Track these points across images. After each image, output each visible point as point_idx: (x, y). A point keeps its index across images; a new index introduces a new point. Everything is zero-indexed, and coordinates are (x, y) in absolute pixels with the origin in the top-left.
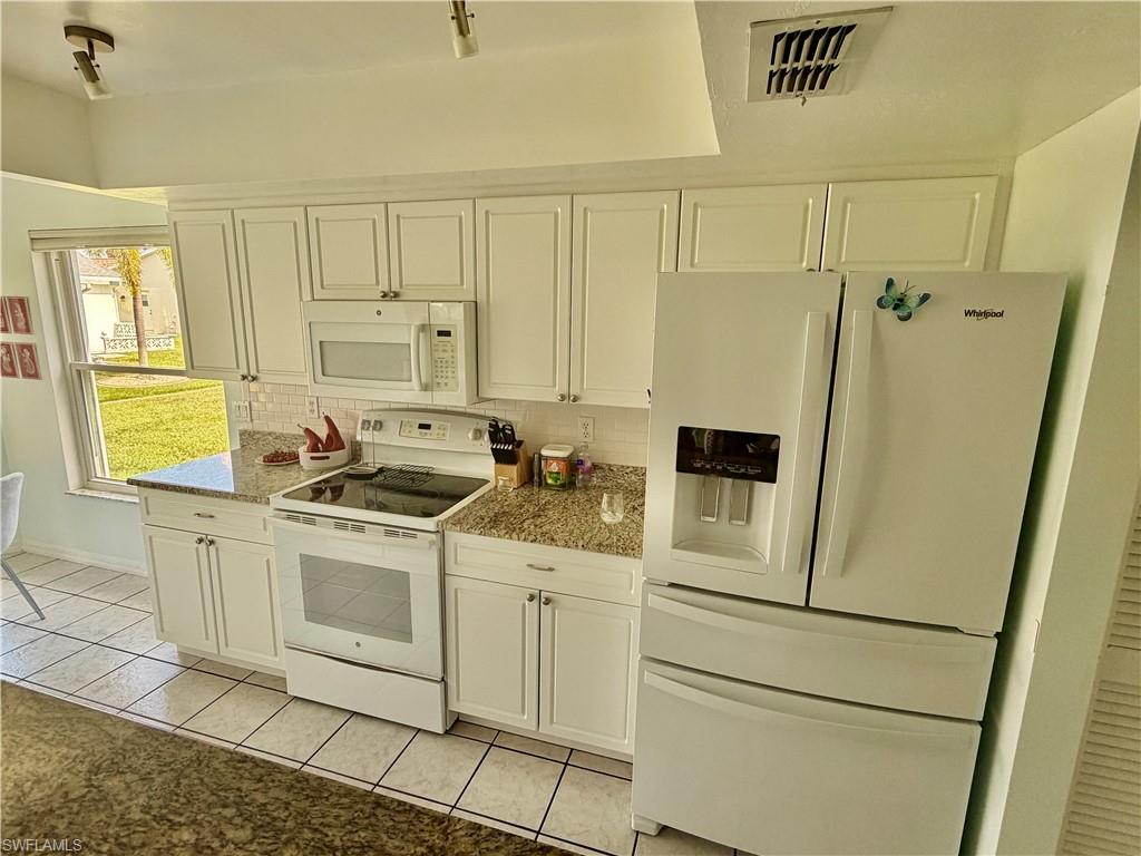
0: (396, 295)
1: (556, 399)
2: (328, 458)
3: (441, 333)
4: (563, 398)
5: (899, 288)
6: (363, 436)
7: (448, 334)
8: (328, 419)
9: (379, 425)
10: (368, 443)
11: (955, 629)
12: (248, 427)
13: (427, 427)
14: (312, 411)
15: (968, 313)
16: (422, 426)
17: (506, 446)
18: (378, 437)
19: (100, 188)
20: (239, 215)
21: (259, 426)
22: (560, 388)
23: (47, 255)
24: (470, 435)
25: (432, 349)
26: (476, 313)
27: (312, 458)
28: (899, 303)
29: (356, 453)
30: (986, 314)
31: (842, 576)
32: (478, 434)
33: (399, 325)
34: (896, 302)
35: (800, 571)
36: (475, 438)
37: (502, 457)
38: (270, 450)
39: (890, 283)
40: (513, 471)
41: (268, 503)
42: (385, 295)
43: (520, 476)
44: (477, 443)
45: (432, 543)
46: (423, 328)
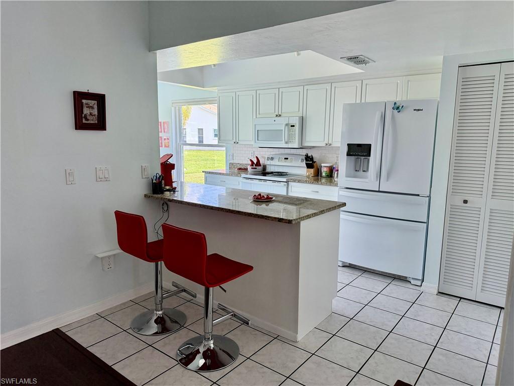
0: (280, 115)
1: (324, 145)
2: (256, 168)
3: (292, 126)
4: (326, 144)
5: (397, 105)
6: (267, 163)
7: (294, 126)
8: (257, 157)
9: (272, 159)
10: (269, 165)
11: (418, 195)
12: (232, 162)
13: (287, 159)
14: (252, 156)
15: (414, 110)
16: (285, 159)
17: (310, 162)
18: (272, 162)
19: (203, 87)
20: (237, 93)
21: (235, 161)
22: (326, 142)
23: (175, 108)
24: (300, 161)
25: (289, 131)
26: (302, 120)
27: (252, 168)
28: (398, 108)
29: (265, 168)
30: (419, 110)
31: (387, 181)
32: (302, 160)
33: (281, 124)
34: (397, 108)
35: (377, 180)
36: (301, 162)
37: (309, 166)
38: (239, 167)
39: (395, 103)
40: (312, 171)
41: (241, 176)
42: (277, 116)
43: (315, 173)
44: (302, 163)
45: (285, 185)
46: (287, 125)
